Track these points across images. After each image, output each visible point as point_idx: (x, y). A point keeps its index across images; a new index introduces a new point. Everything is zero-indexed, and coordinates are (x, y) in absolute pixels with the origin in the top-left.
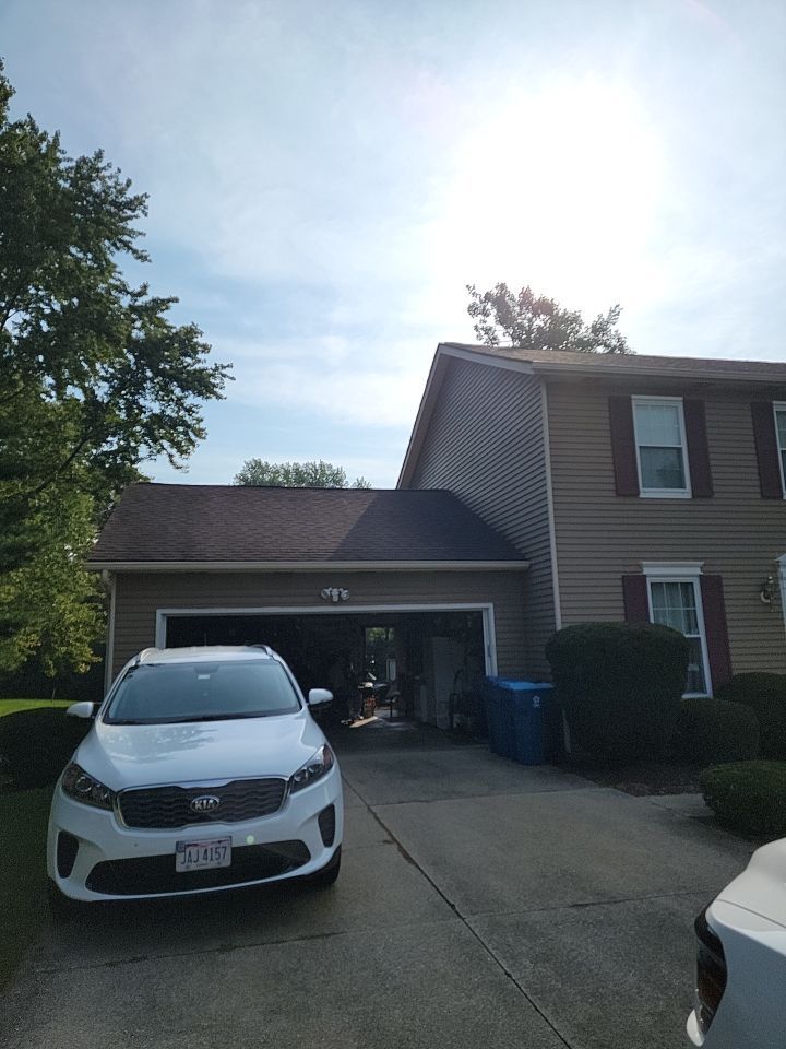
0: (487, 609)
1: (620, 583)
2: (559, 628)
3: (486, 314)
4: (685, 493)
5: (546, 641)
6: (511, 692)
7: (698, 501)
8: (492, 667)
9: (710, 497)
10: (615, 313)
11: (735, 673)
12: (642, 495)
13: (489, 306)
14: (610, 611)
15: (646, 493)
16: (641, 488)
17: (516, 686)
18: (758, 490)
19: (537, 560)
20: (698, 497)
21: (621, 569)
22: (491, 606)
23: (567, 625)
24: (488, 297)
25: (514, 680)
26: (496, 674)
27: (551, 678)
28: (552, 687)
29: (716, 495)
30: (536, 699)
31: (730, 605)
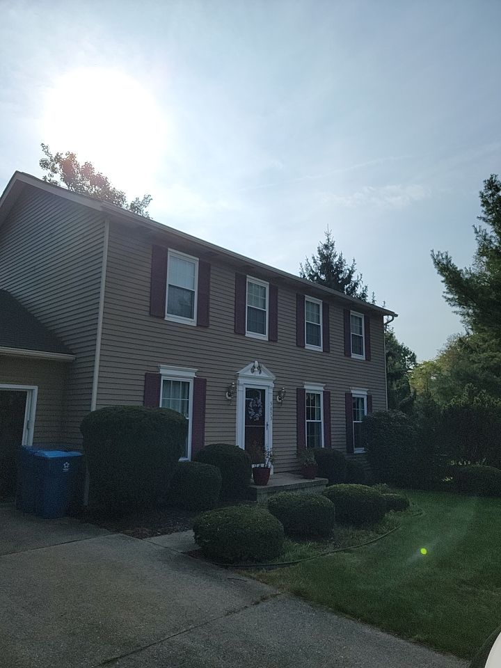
0: (32, 390)
1: (143, 378)
2: (94, 409)
3: (54, 170)
4: (192, 322)
5: (82, 419)
6: (45, 459)
7: (199, 329)
8: (28, 439)
9: (207, 327)
10: (147, 200)
11: (206, 444)
12: (166, 319)
13: (57, 166)
14: (133, 398)
15: (169, 317)
16: (166, 314)
17: (50, 454)
18: (233, 328)
19: (82, 355)
20: (201, 326)
21: (146, 368)
22: (36, 388)
23: (100, 408)
24: (58, 159)
25: (48, 449)
26: (31, 445)
27: (82, 448)
28: (81, 454)
29: (211, 327)
30: (66, 466)
31: (209, 399)
